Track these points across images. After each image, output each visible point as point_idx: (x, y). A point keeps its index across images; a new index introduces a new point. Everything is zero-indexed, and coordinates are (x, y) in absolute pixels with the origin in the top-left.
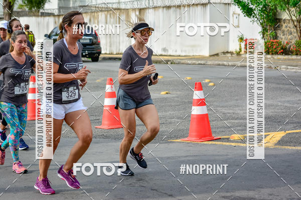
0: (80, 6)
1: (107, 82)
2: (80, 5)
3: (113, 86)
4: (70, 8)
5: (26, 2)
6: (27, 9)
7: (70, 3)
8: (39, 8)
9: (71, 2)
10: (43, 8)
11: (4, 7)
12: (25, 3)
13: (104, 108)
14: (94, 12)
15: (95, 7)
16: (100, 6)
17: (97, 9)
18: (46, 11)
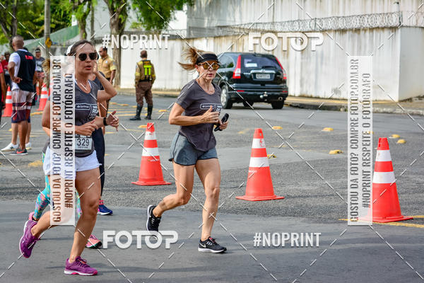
0: (219, 27)
1: (255, 134)
2: (218, 25)
3: (263, 140)
4: (204, 29)
5: (143, 19)
6: (144, 29)
7: (204, 22)
8: (161, 28)
9: (206, 21)
10: (166, 28)
11: (112, 25)
12: (141, 20)
13: (250, 171)
14: (239, 35)
15: (240, 28)
16: (246, 27)
17: (242, 31)
18: (170, 32)
